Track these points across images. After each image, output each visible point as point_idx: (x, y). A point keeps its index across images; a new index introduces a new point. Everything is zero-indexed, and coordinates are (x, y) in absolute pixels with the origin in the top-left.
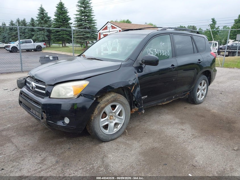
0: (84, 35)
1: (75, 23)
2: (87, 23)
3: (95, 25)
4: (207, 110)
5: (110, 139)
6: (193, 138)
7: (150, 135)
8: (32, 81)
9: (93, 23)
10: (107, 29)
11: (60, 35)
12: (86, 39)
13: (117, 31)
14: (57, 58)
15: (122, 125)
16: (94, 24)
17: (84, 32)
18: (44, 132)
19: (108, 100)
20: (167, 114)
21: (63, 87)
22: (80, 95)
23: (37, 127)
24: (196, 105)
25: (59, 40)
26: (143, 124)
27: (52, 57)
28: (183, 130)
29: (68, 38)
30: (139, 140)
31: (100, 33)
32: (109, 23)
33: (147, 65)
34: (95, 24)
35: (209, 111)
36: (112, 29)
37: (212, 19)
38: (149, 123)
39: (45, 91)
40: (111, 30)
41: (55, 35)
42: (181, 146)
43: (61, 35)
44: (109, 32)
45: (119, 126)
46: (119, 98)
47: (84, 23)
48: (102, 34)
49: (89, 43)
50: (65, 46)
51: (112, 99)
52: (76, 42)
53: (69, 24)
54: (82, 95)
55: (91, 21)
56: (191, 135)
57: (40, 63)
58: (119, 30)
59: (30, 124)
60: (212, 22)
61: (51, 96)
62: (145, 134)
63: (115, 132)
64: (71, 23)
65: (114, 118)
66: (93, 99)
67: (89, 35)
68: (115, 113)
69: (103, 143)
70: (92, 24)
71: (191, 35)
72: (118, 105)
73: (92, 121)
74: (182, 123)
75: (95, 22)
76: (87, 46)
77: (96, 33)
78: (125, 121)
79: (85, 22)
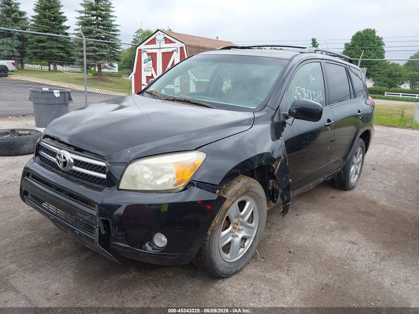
0: (95, 51)
1: (78, 27)
2: (102, 29)
3: (116, 35)
4: (370, 202)
5: (234, 270)
6: (381, 261)
7: (302, 257)
8: (61, 149)
9: (114, 31)
10: (155, 44)
11: (44, 48)
12: (100, 60)
13: (175, 48)
14: (68, 94)
15: (252, 240)
16: (114, 33)
17: (96, 46)
18: (82, 258)
19: (237, 193)
20: (309, 211)
21: (148, 165)
22: (191, 184)
23: (60, 247)
24: (346, 192)
25: (42, 58)
26: (277, 234)
27: (59, 91)
28: (353, 243)
29: (62, 54)
30: (288, 270)
31: (140, 50)
32: (159, 31)
33: (297, 118)
34: (117, 33)
35: (374, 203)
36: (166, 43)
37: (312, 39)
38: (287, 231)
39: (104, 173)
40: (163, 45)
41: (35, 48)
42: (369, 279)
43: (47, 48)
44: (160, 48)
45: (248, 244)
46: (254, 187)
47: (96, 29)
48: (145, 51)
49: (105, 67)
50: (55, 70)
51: (243, 190)
52: (79, 64)
53: (63, 28)
54: (195, 183)
55: (108, 27)
56: (374, 255)
57: (32, 103)
58: (180, 47)
59: (40, 239)
60: (312, 44)
61: (122, 186)
62: (291, 255)
63: (241, 255)
64: (68, 28)
65: (241, 227)
66: (215, 193)
67: (104, 52)
68: (243, 217)
69: (220, 281)
70: (111, 33)
71: (345, 66)
72: (248, 200)
73: (208, 238)
74: (345, 229)
75: (117, 28)
76: (101, 71)
77: (117, 49)
78: (257, 231)
79: (98, 27)
